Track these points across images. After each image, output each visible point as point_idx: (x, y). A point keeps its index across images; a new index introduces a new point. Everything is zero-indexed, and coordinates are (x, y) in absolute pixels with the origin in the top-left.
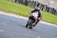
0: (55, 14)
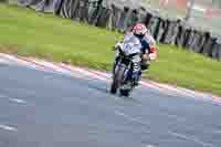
0: (214, 54)
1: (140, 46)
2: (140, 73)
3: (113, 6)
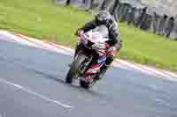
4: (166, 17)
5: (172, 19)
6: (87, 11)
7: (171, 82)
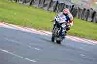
1: (66, 19)
2: (66, 32)
3: (79, 8)
4: (85, 9)
5: (88, 10)
6: (42, 8)
7: (90, 45)
